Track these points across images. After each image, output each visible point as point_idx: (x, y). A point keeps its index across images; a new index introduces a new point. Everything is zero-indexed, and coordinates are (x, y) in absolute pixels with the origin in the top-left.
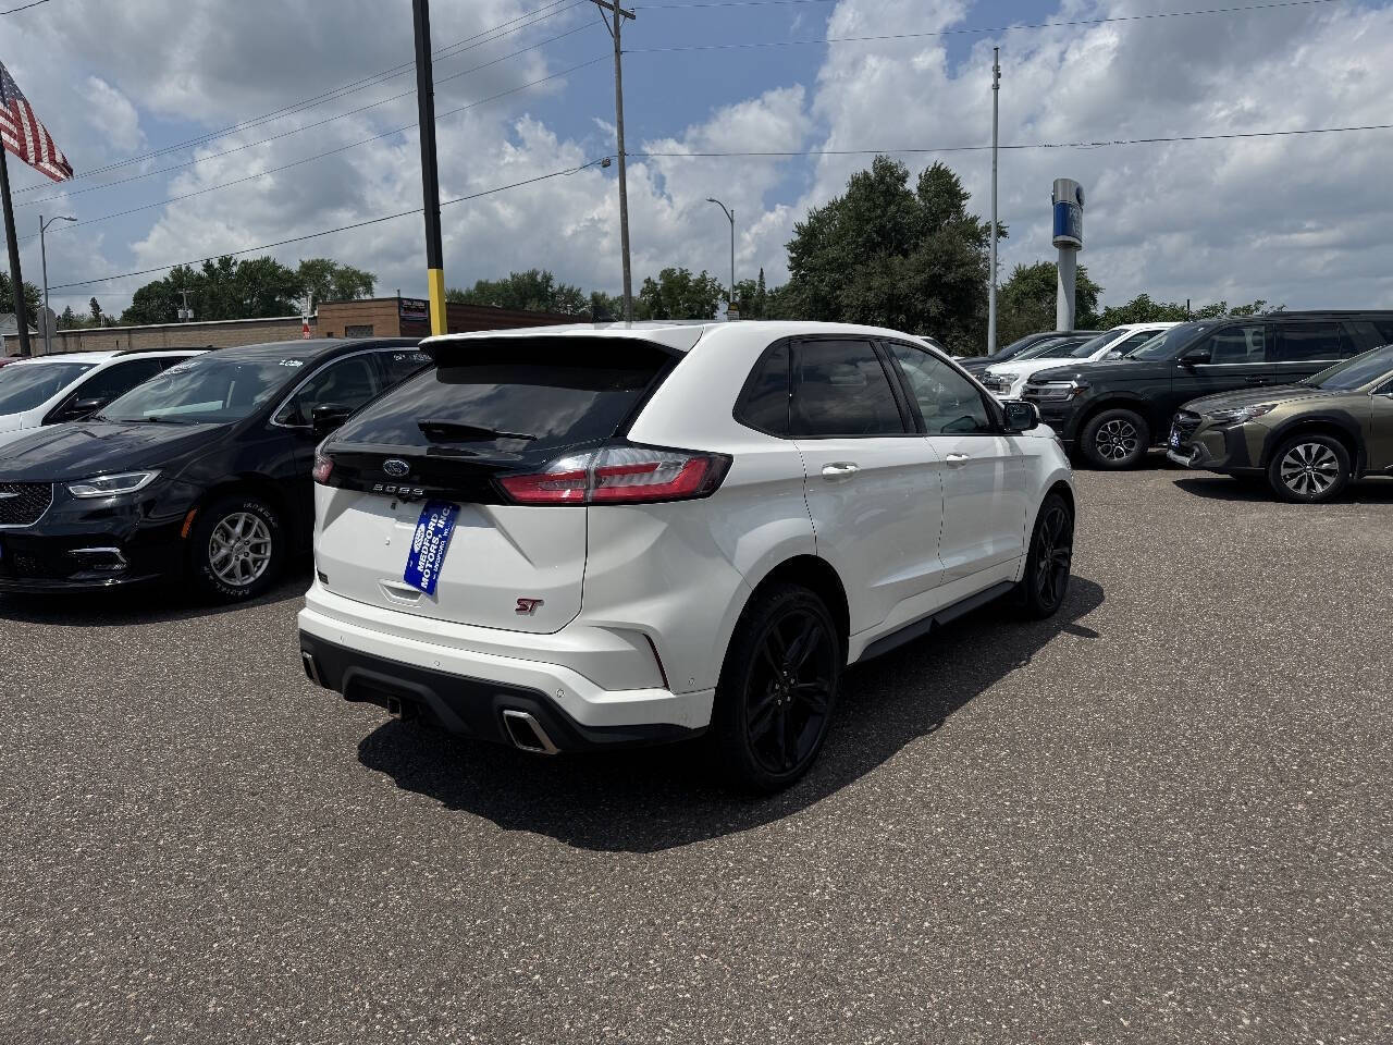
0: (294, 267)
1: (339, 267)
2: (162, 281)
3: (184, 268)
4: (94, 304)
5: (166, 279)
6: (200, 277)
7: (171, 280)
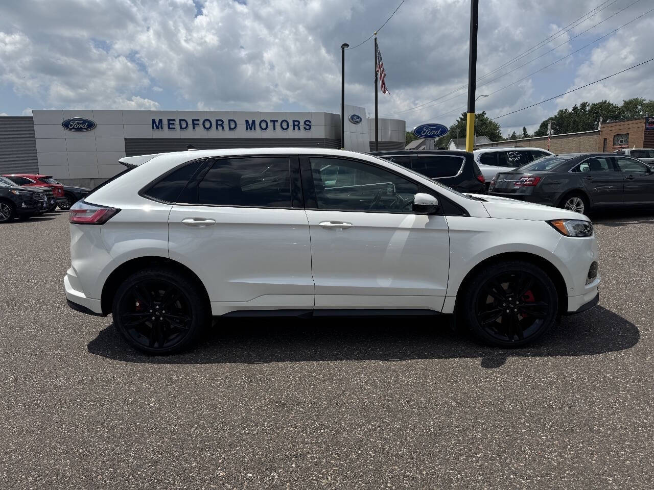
0: (620, 104)
1: (647, 101)
2: (554, 117)
3: (564, 110)
4: (525, 130)
5: (555, 116)
6: (571, 114)
7: (558, 116)
